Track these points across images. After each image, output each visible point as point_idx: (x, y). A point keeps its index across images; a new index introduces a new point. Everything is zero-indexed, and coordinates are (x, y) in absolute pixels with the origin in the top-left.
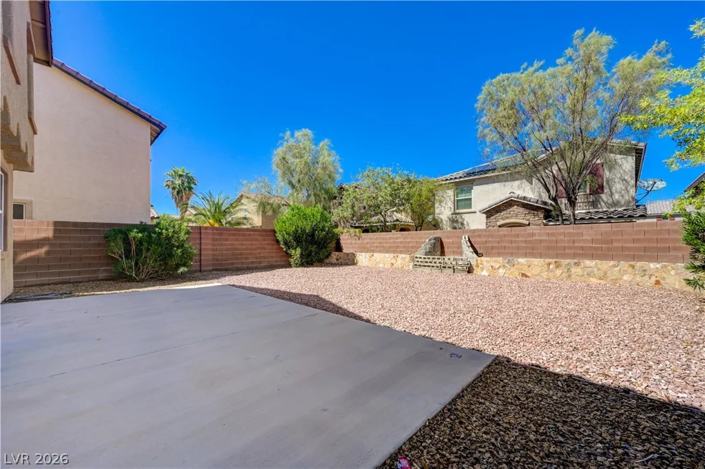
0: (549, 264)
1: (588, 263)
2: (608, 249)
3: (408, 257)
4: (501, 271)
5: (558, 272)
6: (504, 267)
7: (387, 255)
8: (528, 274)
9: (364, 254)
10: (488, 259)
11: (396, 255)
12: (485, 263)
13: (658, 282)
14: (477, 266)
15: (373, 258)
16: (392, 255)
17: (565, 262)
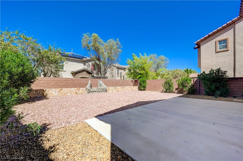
0: (121, 88)
1: (126, 87)
2: (123, 84)
3: (84, 89)
4: (114, 90)
5: (123, 89)
6: (114, 89)
7: (73, 89)
8: (118, 90)
9: (54, 89)
10: (111, 87)
11: (78, 88)
12: (110, 89)
13: (133, 89)
14: (108, 90)
15: (61, 91)
16: (76, 89)
17: (123, 87)
